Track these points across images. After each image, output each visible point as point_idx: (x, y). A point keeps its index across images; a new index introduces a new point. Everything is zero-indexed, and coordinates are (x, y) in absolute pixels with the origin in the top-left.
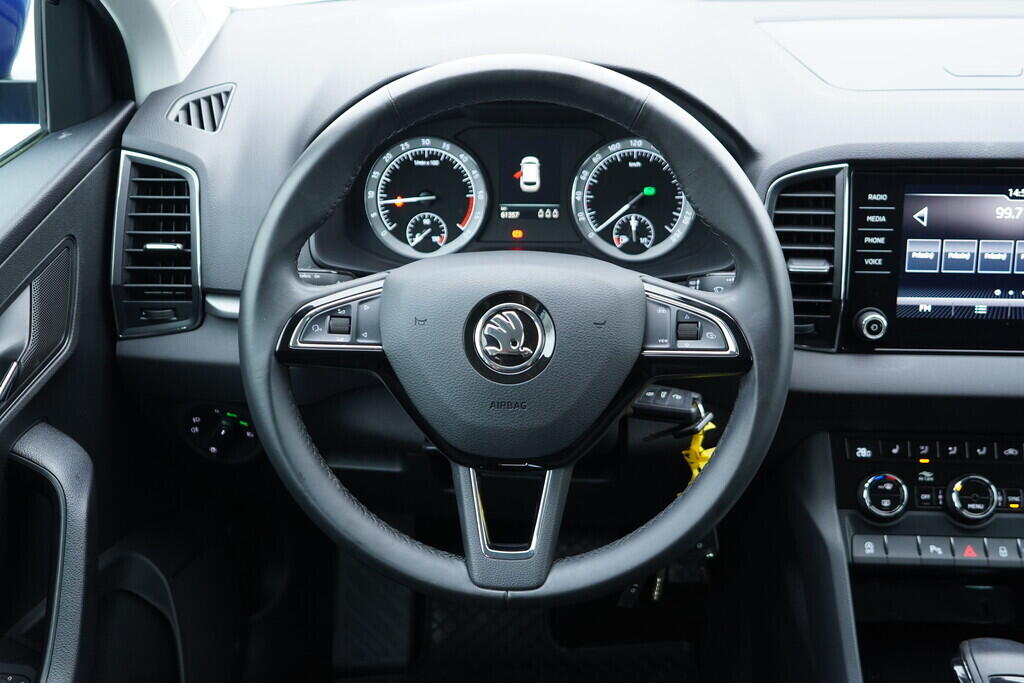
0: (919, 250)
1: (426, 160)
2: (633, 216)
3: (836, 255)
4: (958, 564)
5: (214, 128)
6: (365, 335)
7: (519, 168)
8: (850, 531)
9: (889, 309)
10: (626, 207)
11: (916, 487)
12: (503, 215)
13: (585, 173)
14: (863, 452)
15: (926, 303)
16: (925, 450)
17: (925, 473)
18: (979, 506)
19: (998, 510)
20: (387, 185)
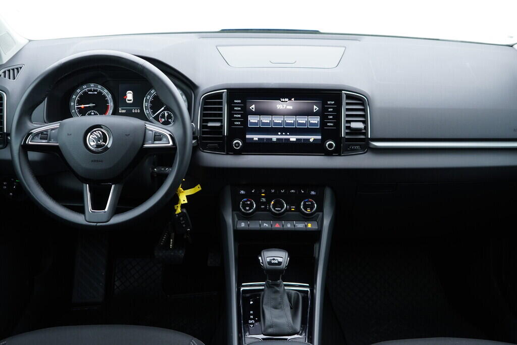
0: (253, 119)
1: (92, 92)
2: (166, 112)
3: (223, 120)
4: (273, 229)
5: (14, 79)
6: (52, 140)
7: (126, 95)
8: (236, 219)
9: (243, 139)
10: (163, 108)
11: (259, 204)
12: (120, 111)
13: (149, 96)
14: (242, 192)
15: (256, 137)
16: (263, 191)
17: (263, 199)
18: (279, 209)
19: (287, 211)
20: (78, 100)
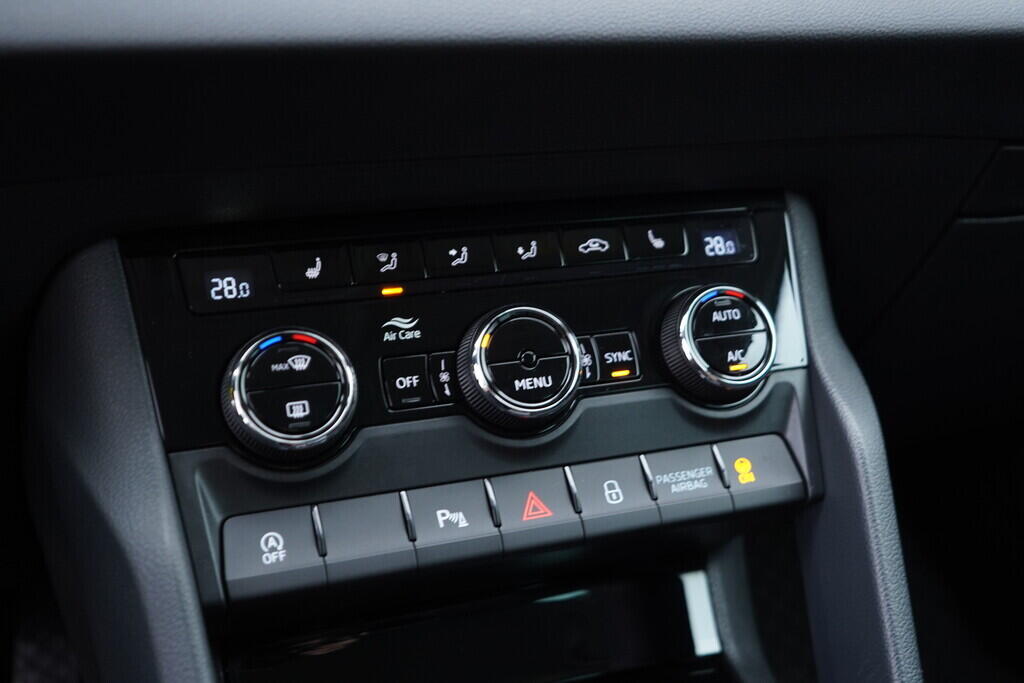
4: (510, 545)
8: (210, 510)
14: (227, 287)
17: (397, 322)
18: (541, 382)
19: (587, 389)
